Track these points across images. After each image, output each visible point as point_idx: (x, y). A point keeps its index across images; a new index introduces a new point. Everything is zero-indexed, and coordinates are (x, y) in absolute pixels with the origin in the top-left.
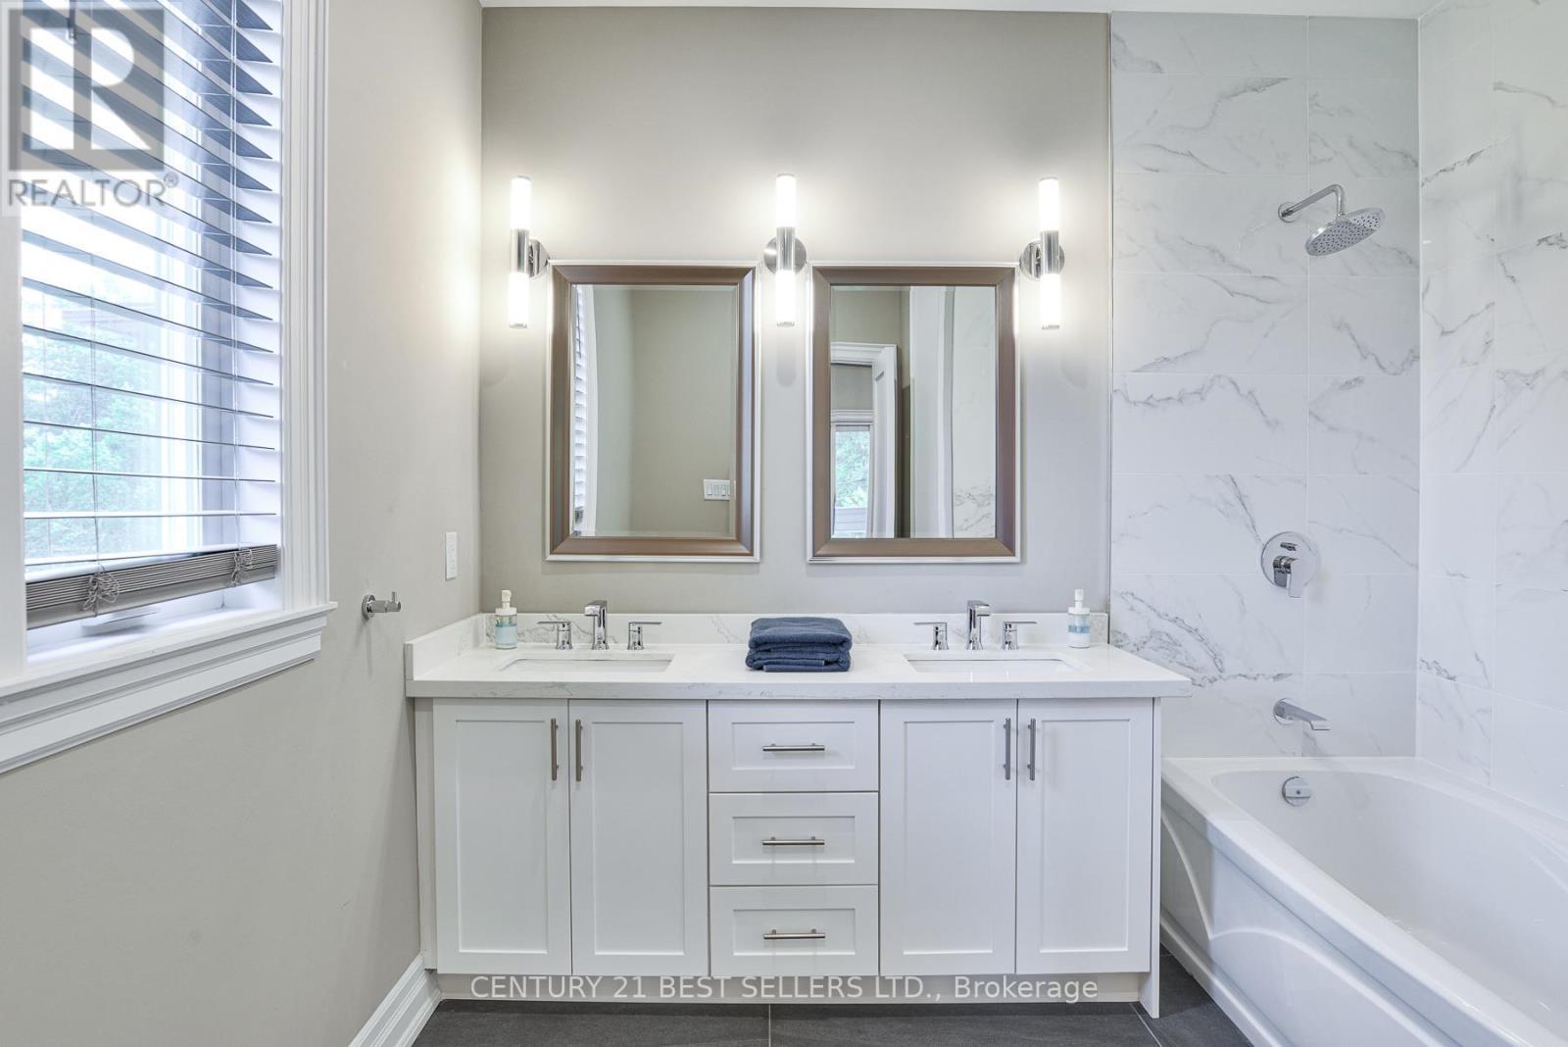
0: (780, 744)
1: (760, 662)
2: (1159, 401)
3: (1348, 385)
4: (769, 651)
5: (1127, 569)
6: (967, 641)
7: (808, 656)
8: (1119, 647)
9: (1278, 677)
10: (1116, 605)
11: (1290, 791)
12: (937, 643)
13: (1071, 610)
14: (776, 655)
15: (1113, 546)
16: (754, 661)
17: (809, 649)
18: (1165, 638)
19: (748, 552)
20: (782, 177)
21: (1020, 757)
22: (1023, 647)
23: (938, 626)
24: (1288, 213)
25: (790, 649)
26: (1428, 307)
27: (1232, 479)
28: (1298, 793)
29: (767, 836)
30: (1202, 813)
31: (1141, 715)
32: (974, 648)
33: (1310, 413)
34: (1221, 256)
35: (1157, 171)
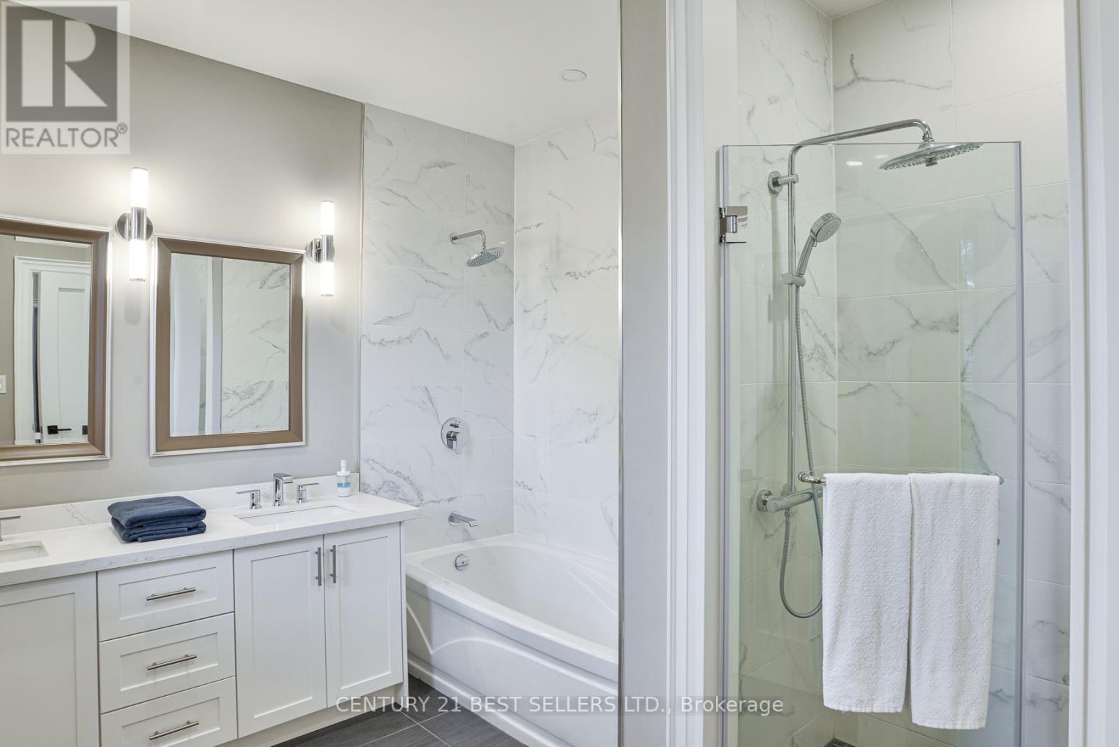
0: (158, 592)
1: (135, 536)
2: (387, 342)
3: (482, 336)
4: (142, 526)
5: (371, 444)
6: (273, 500)
7: (175, 526)
8: (366, 493)
9: (450, 500)
10: (364, 468)
11: (459, 562)
12: (253, 505)
13: (339, 473)
14: (148, 529)
15: (362, 431)
16: (130, 535)
17: (175, 521)
18: (392, 484)
19: (100, 452)
20: (136, 170)
21: (327, 570)
22: (310, 500)
23: (254, 493)
24: (454, 238)
25: (159, 523)
26: (518, 296)
27: (426, 389)
28: (463, 563)
29: (150, 663)
30: (425, 584)
31: (393, 533)
32: (279, 505)
33: (465, 351)
34: (421, 259)
35: (388, 204)
